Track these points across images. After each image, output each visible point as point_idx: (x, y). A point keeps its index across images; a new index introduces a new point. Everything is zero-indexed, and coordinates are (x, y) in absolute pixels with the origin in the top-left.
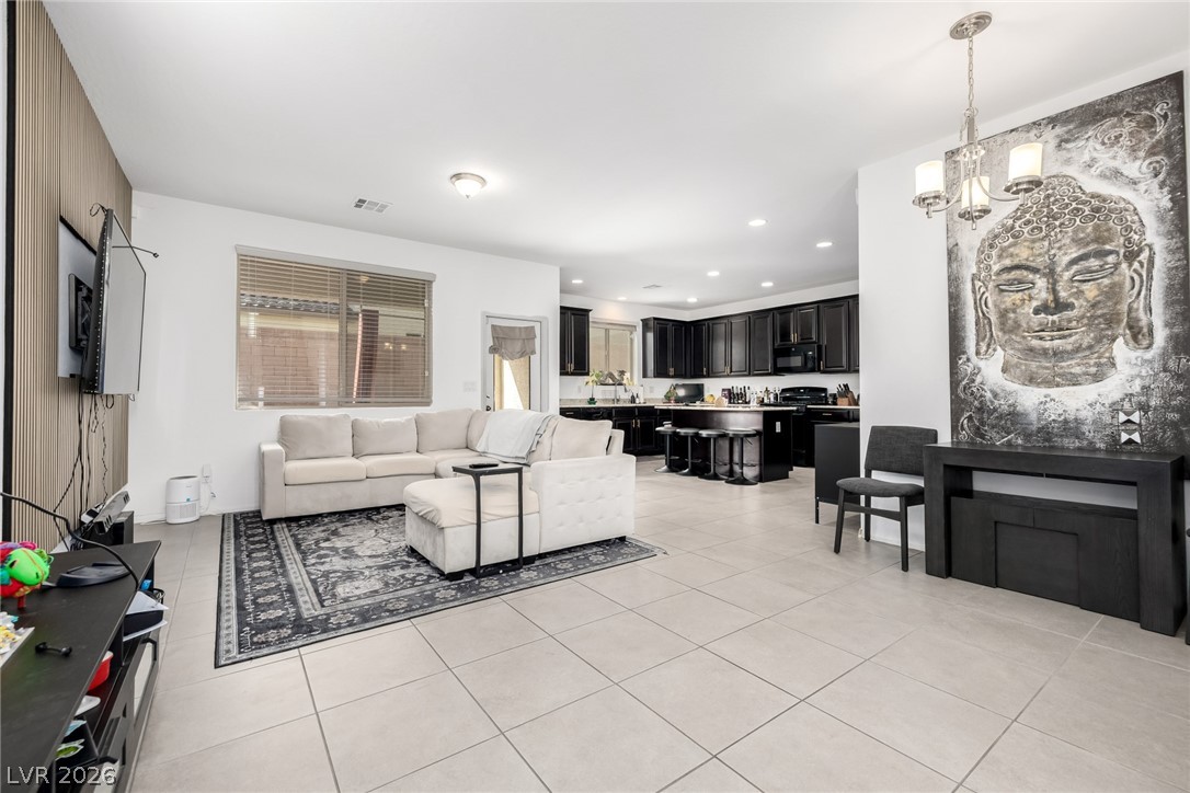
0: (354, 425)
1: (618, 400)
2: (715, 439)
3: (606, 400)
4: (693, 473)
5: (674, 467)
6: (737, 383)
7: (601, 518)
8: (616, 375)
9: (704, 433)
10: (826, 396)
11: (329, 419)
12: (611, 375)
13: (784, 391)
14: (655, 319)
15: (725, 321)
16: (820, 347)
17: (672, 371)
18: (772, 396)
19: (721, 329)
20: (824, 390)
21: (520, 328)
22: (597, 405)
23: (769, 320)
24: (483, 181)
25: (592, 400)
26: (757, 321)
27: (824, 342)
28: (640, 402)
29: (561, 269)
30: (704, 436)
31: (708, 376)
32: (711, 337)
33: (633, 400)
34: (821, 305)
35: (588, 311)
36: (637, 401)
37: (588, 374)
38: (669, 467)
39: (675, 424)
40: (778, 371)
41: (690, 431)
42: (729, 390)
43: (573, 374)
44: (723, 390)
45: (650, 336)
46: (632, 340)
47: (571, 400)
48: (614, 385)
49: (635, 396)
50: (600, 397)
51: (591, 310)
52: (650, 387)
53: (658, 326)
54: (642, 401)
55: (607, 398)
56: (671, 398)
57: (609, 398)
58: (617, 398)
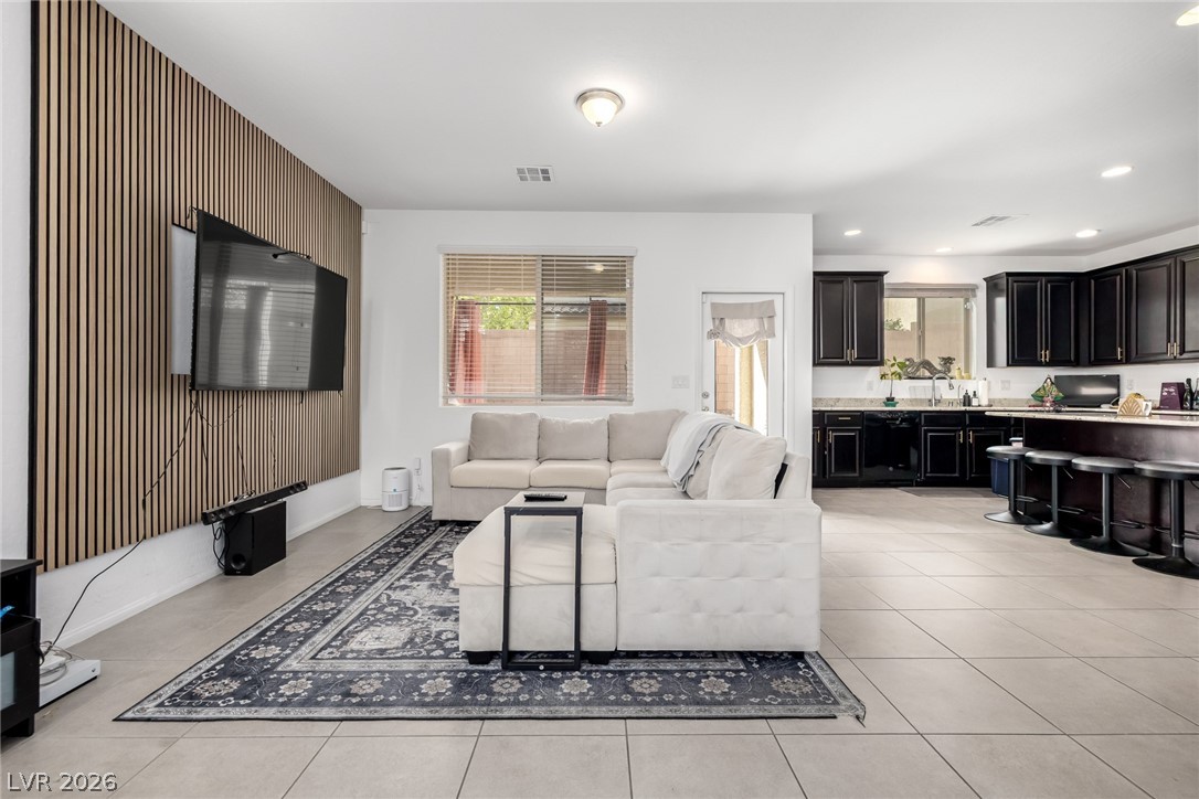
0: (542, 424)
1: (938, 400)
2: (1111, 477)
3: (912, 401)
4: (1063, 530)
5: (1025, 516)
7: (740, 610)
8: (937, 364)
9: (1084, 463)
11: (515, 418)
12: (927, 364)
14: (1008, 274)
17: (1045, 355)
19: (1160, 274)
21: (752, 304)
22: (898, 408)
24: (616, 96)
25: (890, 400)
28: (975, 406)
29: (814, 217)
30: (1084, 468)
31: (1128, 361)
32: (1134, 294)
33: (967, 400)
35: (881, 274)
36: (974, 402)
37: (881, 363)
38: (1014, 514)
39: (1029, 444)
41: (1055, 457)
42: (1180, 385)
43: (854, 364)
44: (1165, 385)
45: (1001, 303)
46: (967, 312)
47: (856, 400)
48: (931, 378)
49: (971, 394)
50: (907, 396)
51: (886, 273)
52: (1003, 382)
53: (1015, 284)
54: (984, 402)
55: (918, 397)
56: (1045, 399)
57: (923, 397)
58: (938, 397)
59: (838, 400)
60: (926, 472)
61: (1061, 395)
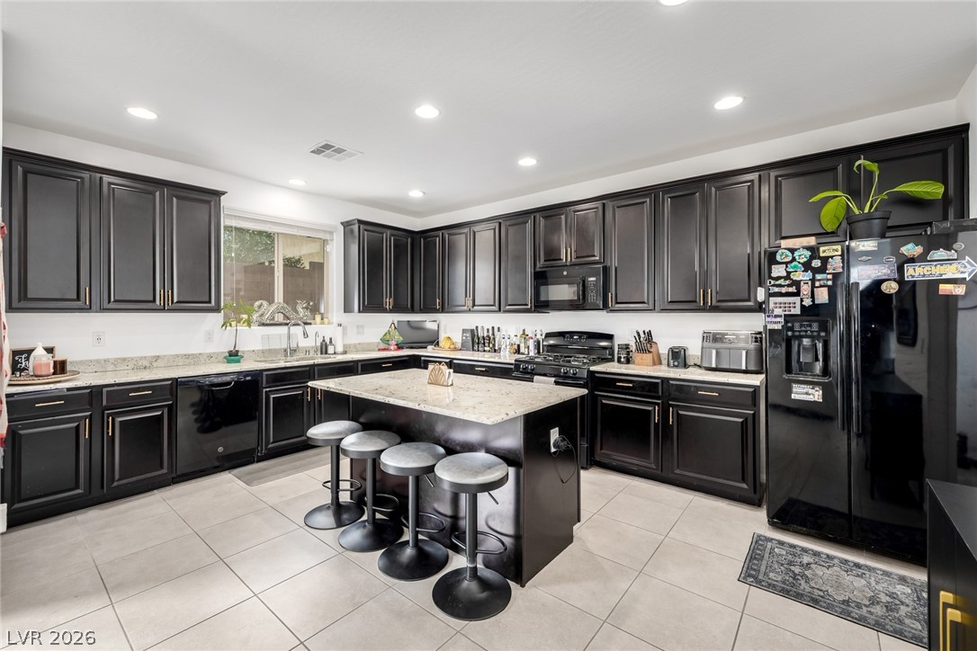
1: (294, 351)
3: (264, 352)
6: (483, 322)
10: (611, 349)
12: (282, 309)
13: (549, 335)
14: (360, 222)
15: (466, 230)
16: (606, 270)
17: (389, 303)
18: (531, 343)
19: (461, 240)
20: (609, 337)
23: (529, 226)
25: (234, 355)
26: (511, 230)
27: (614, 263)
31: (443, 310)
32: (448, 254)
33: (324, 349)
34: (610, 204)
35: (218, 194)
36: (331, 350)
40: (541, 306)
42: (472, 331)
43: (175, 310)
44: (464, 331)
45: (355, 249)
48: (287, 324)
49: (328, 341)
50: (258, 346)
51: (224, 193)
52: (358, 327)
53: (366, 233)
54: (340, 349)
55: (272, 347)
56: (390, 342)
57: (278, 347)
58: (294, 345)
59: (157, 358)
60: (267, 443)
61: (401, 339)
